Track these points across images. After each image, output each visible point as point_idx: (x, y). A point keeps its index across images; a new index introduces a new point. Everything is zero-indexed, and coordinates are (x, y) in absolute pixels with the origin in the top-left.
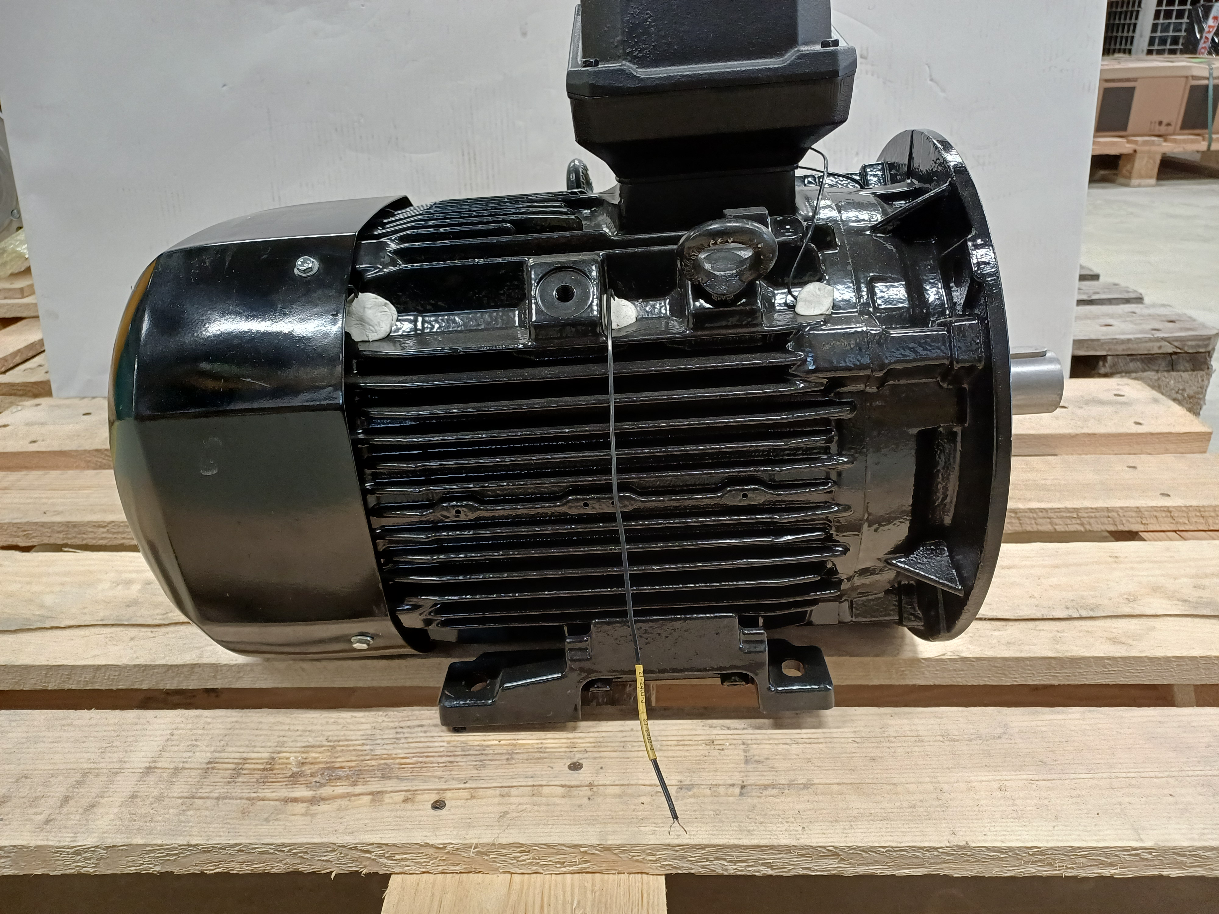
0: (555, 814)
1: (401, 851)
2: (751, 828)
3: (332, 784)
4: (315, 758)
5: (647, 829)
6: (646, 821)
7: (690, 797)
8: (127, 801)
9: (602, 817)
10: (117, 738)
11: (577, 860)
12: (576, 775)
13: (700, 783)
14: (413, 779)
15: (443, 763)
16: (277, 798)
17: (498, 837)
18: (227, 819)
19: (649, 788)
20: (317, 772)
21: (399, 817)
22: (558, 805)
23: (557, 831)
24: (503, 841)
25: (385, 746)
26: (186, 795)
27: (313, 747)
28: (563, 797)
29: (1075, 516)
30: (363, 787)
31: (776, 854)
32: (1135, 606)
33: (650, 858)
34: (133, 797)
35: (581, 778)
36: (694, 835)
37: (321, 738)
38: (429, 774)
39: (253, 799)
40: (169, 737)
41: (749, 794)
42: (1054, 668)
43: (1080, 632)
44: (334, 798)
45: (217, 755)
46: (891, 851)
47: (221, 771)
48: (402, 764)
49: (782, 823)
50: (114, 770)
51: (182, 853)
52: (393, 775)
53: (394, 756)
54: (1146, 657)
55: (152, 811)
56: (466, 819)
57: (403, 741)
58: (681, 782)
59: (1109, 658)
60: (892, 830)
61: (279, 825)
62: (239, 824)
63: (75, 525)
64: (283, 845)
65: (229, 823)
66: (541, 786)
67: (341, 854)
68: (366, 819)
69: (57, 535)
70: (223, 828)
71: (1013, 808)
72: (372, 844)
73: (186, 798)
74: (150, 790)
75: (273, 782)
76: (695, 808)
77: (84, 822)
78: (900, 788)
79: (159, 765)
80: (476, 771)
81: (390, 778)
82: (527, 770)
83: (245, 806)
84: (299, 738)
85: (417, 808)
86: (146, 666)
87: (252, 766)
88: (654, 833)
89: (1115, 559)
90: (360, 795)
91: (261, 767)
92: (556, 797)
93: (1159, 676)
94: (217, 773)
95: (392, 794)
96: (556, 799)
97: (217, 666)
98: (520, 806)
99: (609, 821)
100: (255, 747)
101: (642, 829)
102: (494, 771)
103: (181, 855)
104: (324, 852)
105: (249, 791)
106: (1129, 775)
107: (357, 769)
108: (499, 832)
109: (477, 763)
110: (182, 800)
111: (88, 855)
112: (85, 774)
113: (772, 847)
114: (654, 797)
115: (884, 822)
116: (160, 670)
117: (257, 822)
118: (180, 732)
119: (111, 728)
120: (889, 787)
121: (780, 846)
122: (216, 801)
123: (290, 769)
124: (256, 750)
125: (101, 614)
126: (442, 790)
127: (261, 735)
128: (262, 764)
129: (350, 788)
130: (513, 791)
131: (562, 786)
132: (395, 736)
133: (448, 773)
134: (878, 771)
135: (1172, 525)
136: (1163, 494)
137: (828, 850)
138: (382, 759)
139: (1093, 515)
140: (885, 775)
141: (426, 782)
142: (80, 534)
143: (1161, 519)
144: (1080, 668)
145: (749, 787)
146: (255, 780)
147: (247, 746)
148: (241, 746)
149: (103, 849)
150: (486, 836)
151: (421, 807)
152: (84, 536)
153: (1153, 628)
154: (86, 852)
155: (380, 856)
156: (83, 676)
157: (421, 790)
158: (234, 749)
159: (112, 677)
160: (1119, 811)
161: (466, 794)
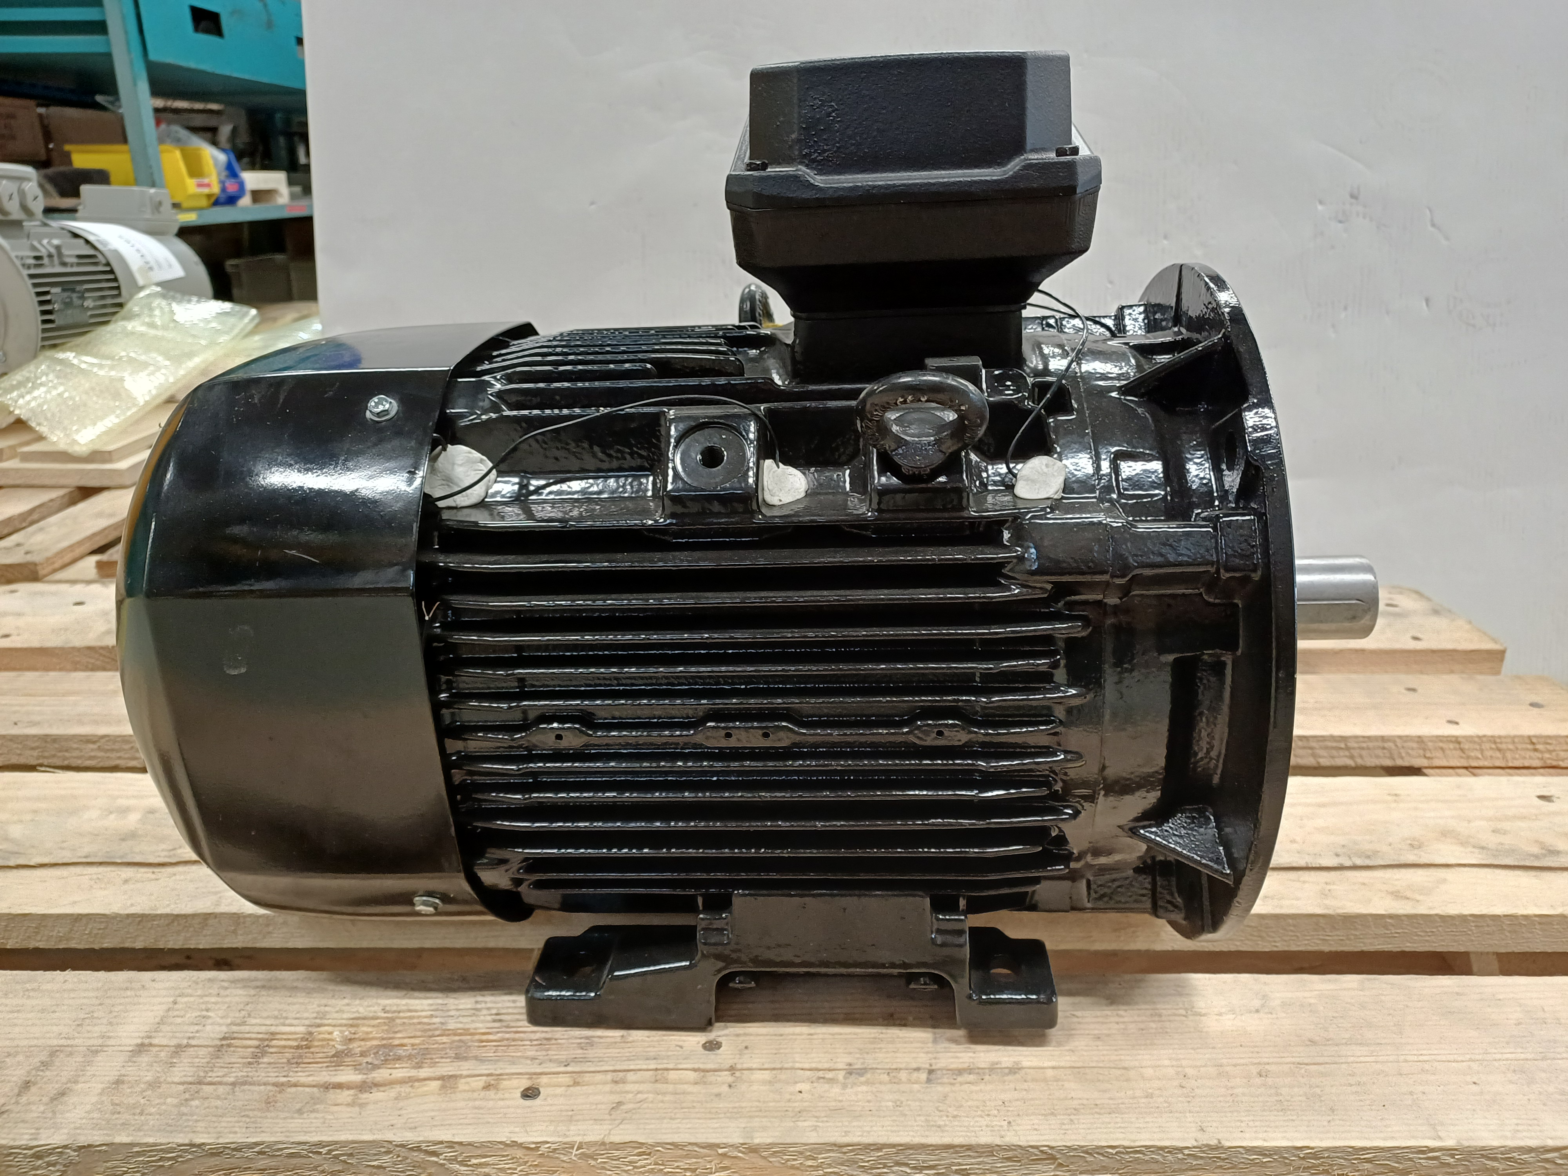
0: (684, 1105)
1: (479, 1152)
2: (942, 1123)
3: (389, 1066)
4: (367, 1033)
5: (806, 1124)
6: (804, 1114)
7: (862, 1083)
8: (109, 1088)
9: (748, 1109)
10: (100, 1007)
11: (713, 1165)
12: (713, 1057)
13: (874, 1066)
14: (498, 1061)
15: (537, 1040)
16: (314, 1083)
17: (609, 1134)
18: (245, 1110)
19: (808, 1073)
20: (368, 1051)
21: (476, 1108)
22: (689, 1093)
23: (688, 1126)
24: (617, 1139)
25: (461, 1019)
26: (190, 1079)
27: (364, 1018)
28: (696, 1083)
29: (1343, 746)
30: (431, 1070)
31: (974, 1158)
32: (1422, 854)
33: (810, 1163)
34: (118, 1082)
35: (720, 1061)
36: (869, 1132)
37: (376, 1008)
38: (519, 1054)
39: (282, 1084)
40: (171, 1006)
41: (939, 1081)
42: (1323, 929)
43: (1354, 884)
44: (391, 1083)
45: (235, 1028)
46: (1123, 1153)
47: (240, 1049)
48: (482, 1041)
49: (981, 1116)
50: (94, 1048)
51: (181, 1156)
52: (471, 1055)
53: (472, 1031)
54: (1437, 915)
55: (142, 1101)
56: (567, 1111)
57: (485, 1012)
58: (850, 1065)
59: (1391, 916)
60: (1122, 1125)
61: (316, 1118)
62: (260, 1117)
63: (55, 739)
64: (320, 1144)
65: (248, 1116)
66: (667, 1069)
67: (398, 1156)
68: (433, 1110)
69: (29, 752)
70: (239, 1122)
71: (1277, 1098)
72: (441, 1142)
73: (191, 1083)
74: (142, 1074)
75: (309, 1063)
76: (869, 1098)
77: (50, 1115)
78: (1132, 1073)
79: (155, 1041)
80: (580, 1051)
81: (466, 1059)
82: (649, 1049)
83: (271, 1094)
84: (346, 1008)
85: (502, 1096)
86: (143, 916)
87: (283, 1043)
88: (815, 1128)
89: (1395, 798)
90: (425, 1079)
91: (295, 1044)
92: (686, 1083)
93: (1455, 941)
94: (234, 1052)
95: (469, 1079)
96: (686, 1086)
97: (239, 918)
98: (639, 1096)
99: (757, 1114)
100: (286, 1018)
101: (800, 1124)
102: (604, 1051)
103: (180, 1160)
104: (375, 1155)
105: (276, 1074)
106: (1421, 1058)
107: (423, 1047)
108: (610, 1127)
109: (582, 1041)
110: (185, 1086)
111: (53, 1158)
112: (54, 1053)
113: (969, 1147)
114: (815, 1084)
115: (1113, 1115)
116: (162, 921)
117: (287, 1115)
118: (186, 999)
119: (91, 994)
120: (1119, 1072)
121: (979, 1145)
122: (231, 1087)
123: (334, 1046)
124: (287, 1022)
125: (86, 850)
126: (535, 1074)
127: (294, 1004)
128: (296, 1040)
129: (413, 1070)
130: (631, 1076)
131: (695, 1070)
132: (474, 1006)
133: (544, 1053)
134: (1105, 1052)
135: (1462, 760)
136: (1450, 722)
137: (1042, 1151)
138: (455, 1035)
139: (1364, 745)
140: (1114, 1058)
141: (514, 1063)
142: (60, 751)
143: (1448, 752)
144: (1356, 929)
145: (939, 1072)
146: (285, 1060)
147: (276, 1018)
148: (268, 1017)
149: (75, 1151)
150: (594, 1133)
151: (507, 1096)
152: (67, 754)
153: (1445, 881)
154: (51, 1154)
155: (451, 1160)
156: (57, 929)
157: (507, 1074)
158: (258, 1021)
159: (95, 932)
160: (1410, 1102)
161: (567, 1079)
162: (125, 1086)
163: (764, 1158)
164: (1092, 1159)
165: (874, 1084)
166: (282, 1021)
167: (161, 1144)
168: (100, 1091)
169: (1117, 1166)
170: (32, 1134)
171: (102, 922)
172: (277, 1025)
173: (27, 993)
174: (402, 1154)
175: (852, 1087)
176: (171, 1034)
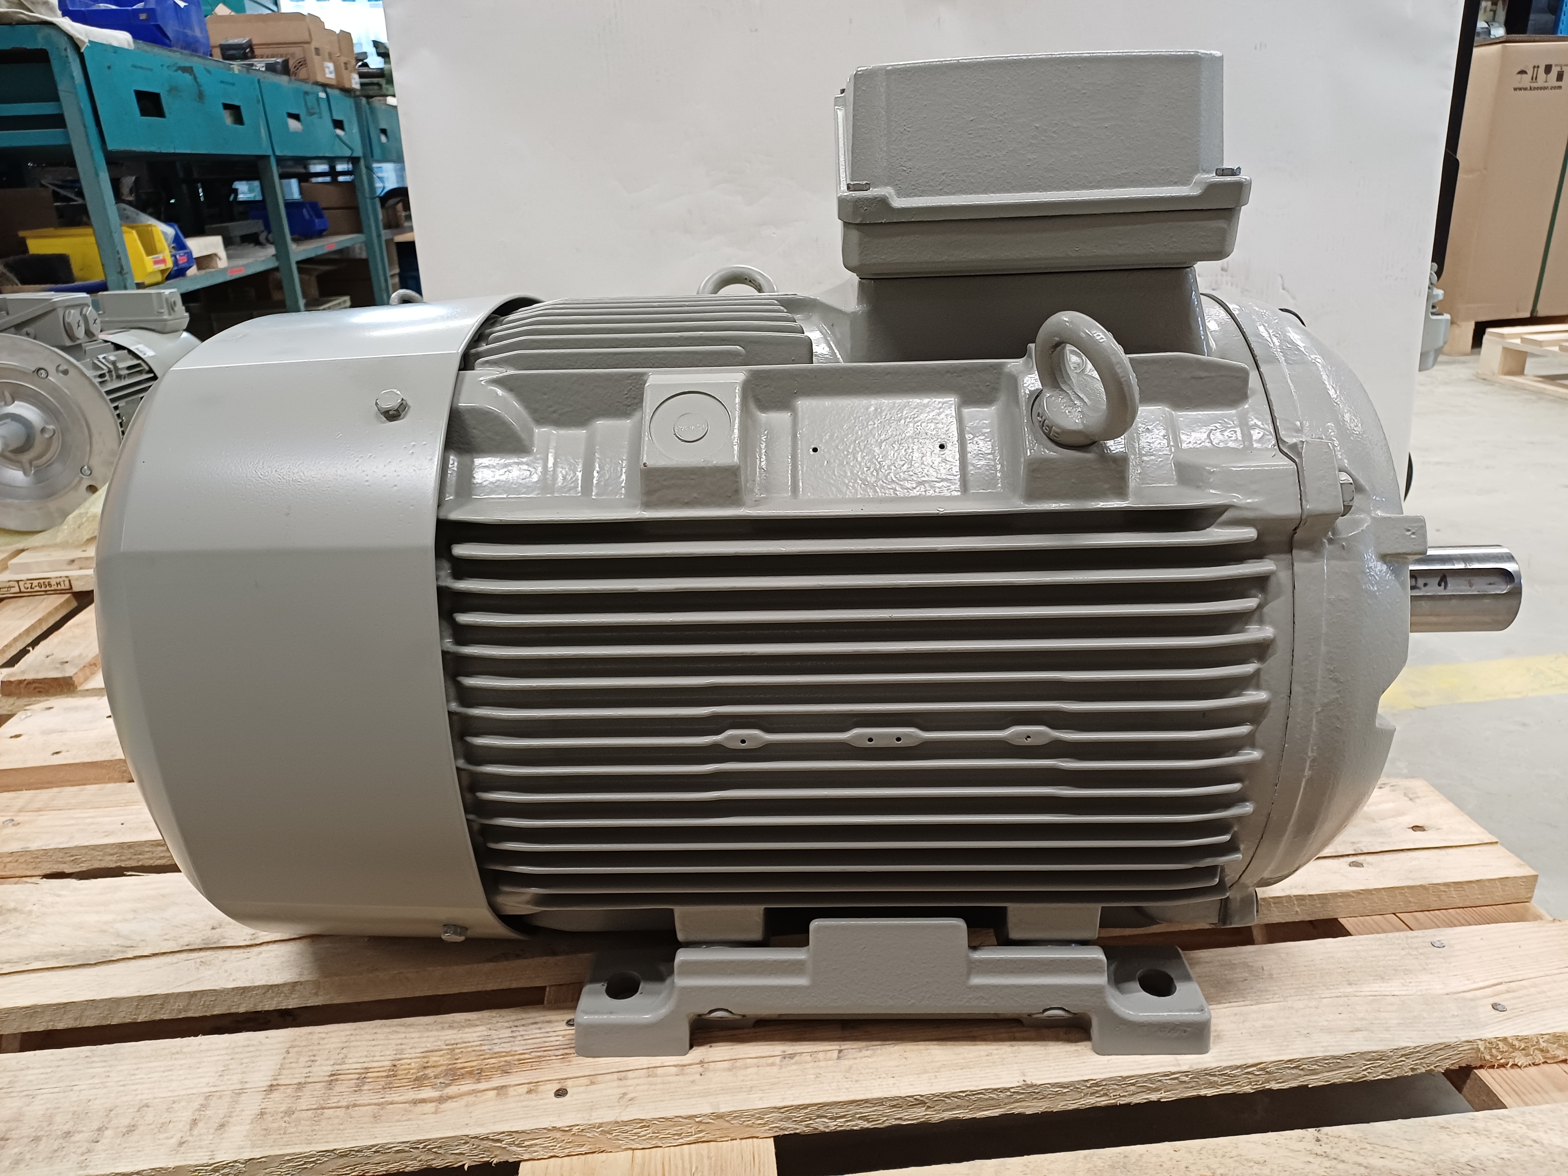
162: (268, 1116)
163: (728, 1121)
164: (950, 1101)
165: (801, 1063)
166: (371, 1059)
167: (305, 1153)
168: (249, 1122)
169: (967, 1104)
170: (210, 1155)
171: (213, 996)
172: (368, 1062)
173: (174, 1056)
174: (475, 1143)
175: (786, 1067)
176: (291, 1076)
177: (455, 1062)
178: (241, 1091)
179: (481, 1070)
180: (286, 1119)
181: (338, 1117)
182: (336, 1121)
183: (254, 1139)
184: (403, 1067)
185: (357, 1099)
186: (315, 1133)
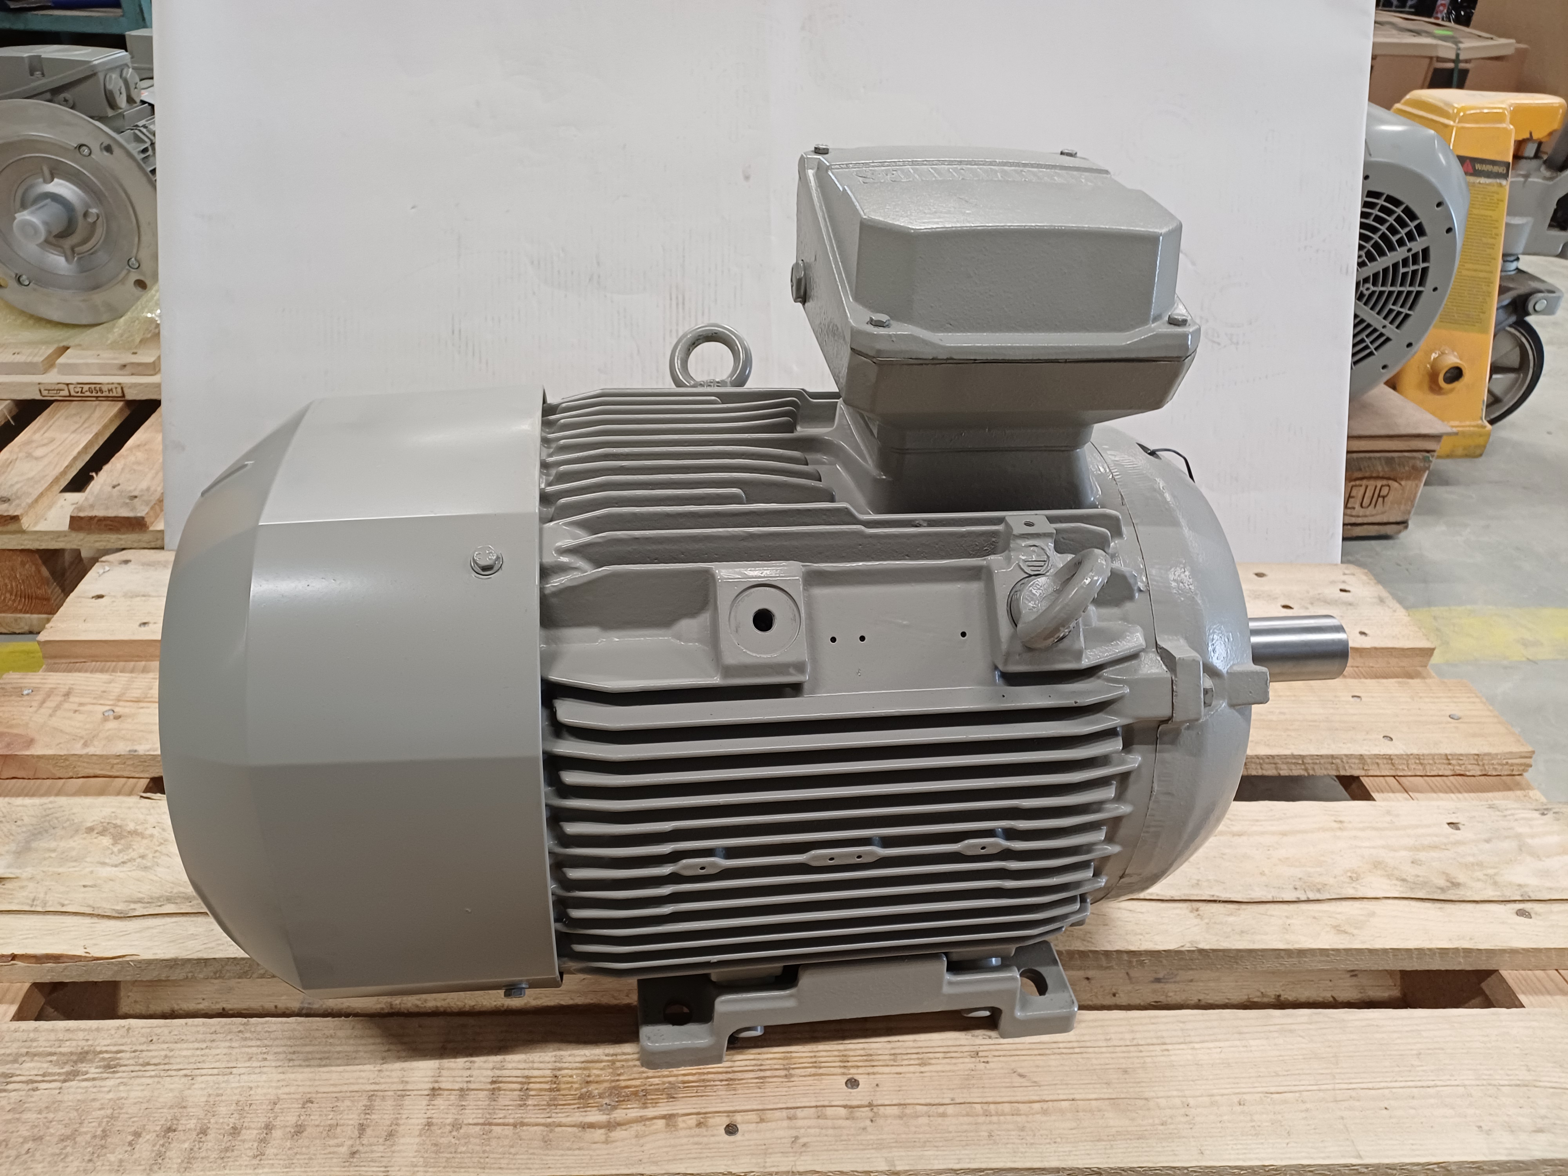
177: (617, 1078)
178: (403, 1093)
179: (646, 1093)
180: (454, 1133)
181: (507, 1137)
182: (506, 1142)
183: (426, 1155)
184: (565, 1079)
185: (524, 1116)
186: (486, 1155)
